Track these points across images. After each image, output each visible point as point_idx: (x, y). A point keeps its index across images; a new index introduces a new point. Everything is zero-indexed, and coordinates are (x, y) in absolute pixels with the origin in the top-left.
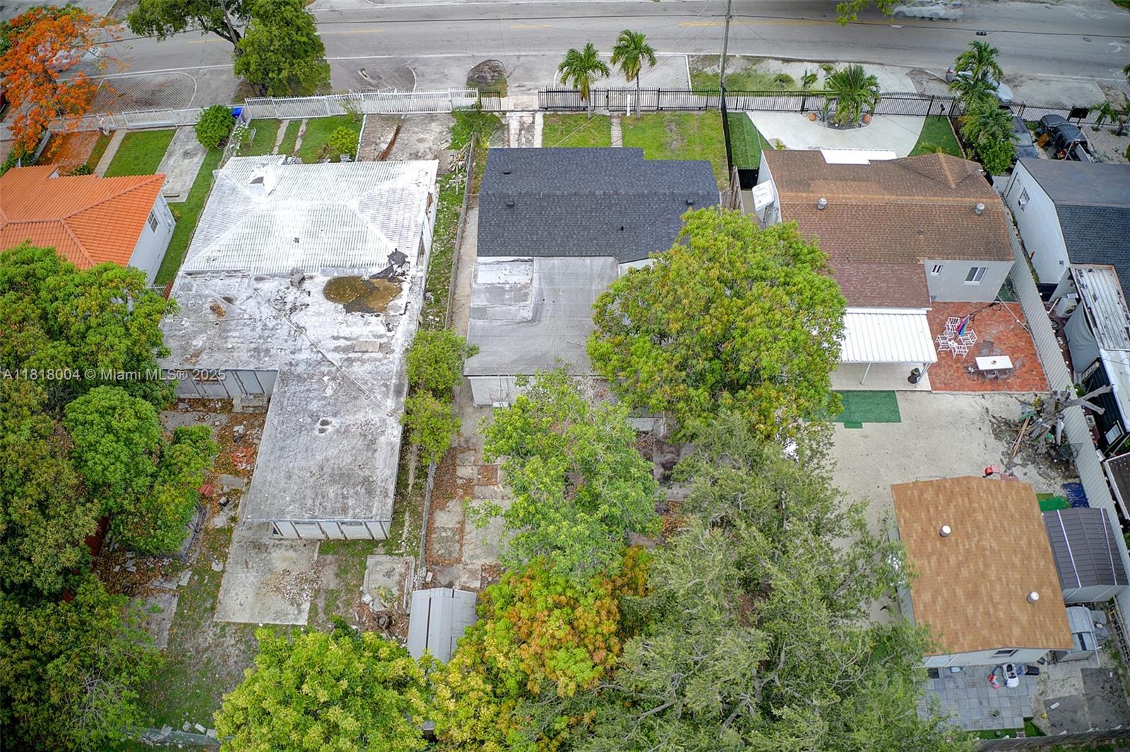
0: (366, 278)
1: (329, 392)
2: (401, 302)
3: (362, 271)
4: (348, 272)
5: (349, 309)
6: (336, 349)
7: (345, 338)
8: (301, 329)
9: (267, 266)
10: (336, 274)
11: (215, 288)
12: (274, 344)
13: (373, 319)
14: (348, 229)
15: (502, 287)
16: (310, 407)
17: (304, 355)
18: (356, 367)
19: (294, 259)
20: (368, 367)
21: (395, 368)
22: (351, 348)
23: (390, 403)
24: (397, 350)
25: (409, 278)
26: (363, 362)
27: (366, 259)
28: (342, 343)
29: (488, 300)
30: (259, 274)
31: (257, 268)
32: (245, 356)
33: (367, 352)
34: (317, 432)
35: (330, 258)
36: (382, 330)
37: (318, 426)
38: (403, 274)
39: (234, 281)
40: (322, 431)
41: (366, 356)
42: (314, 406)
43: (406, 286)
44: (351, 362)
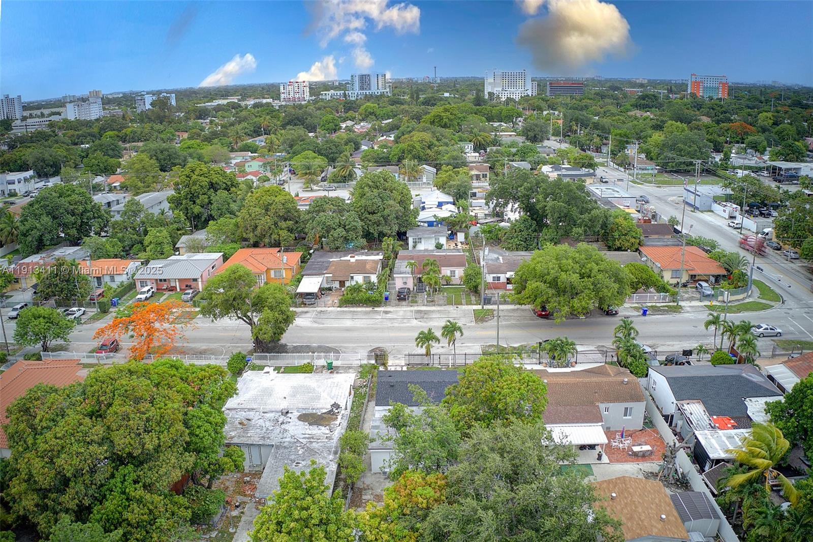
0: (320, 414)
1: (300, 452)
2: (337, 422)
3: (318, 411)
4: (310, 411)
5: (310, 424)
6: (304, 438)
7: (309, 434)
8: (285, 431)
9: (268, 408)
10: (304, 412)
11: (242, 415)
12: (272, 436)
13: (323, 428)
14: (311, 394)
16: (290, 457)
17: (287, 440)
18: (314, 444)
19: (284, 405)
20: (320, 444)
21: (334, 445)
22: (311, 438)
23: (331, 457)
24: (335, 439)
25: (341, 414)
26: (318, 443)
27: (319, 406)
28: (307, 436)
29: (381, 423)
30: (265, 411)
31: (263, 408)
32: (257, 439)
33: (320, 439)
34: (294, 466)
35: (301, 405)
36: (328, 432)
37: (295, 464)
38: (338, 413)
39: (252, 413)
40: (296, 466)
42: (293, 457)
43: (339, 417)
44: (311, 442)
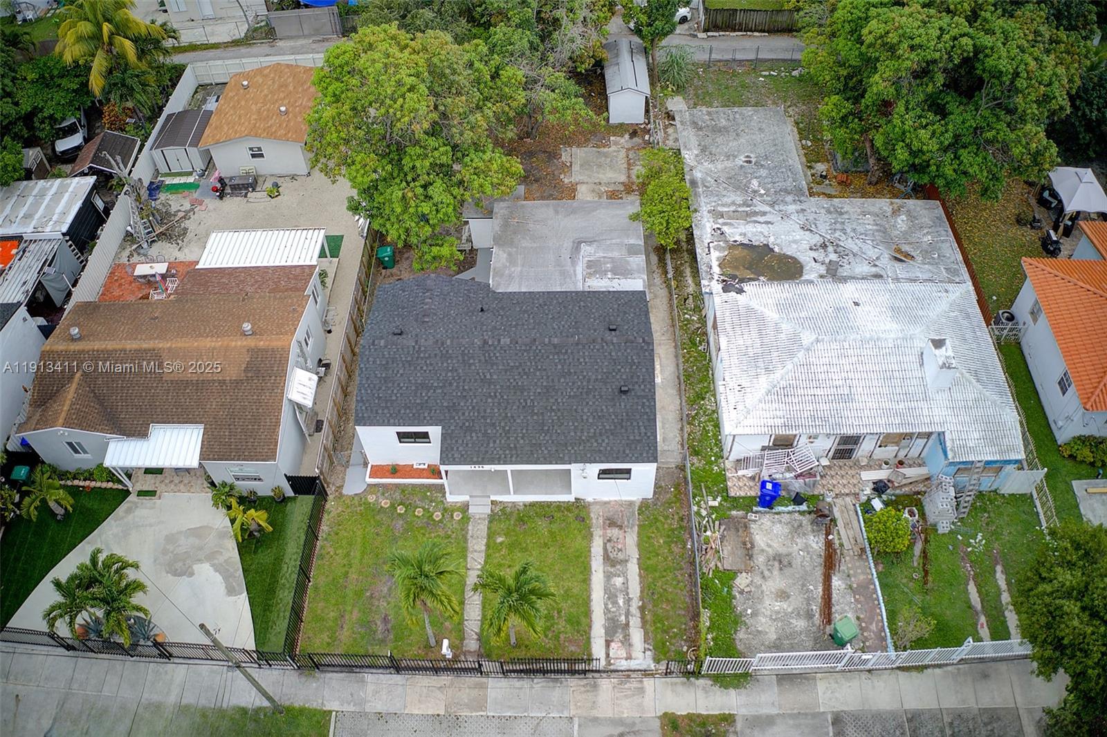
2: (715, 255)
3: (769, 285)
6: (764, 214)
7: (759, 223)
13: (738, 238)
14: (803, 315)
15: (615, 275)
16: (766, 171)
18: (739, 200)
20: (729, 201)
21: (703, 200)
22: (749, 216)
23: (698, 175)
24: (705, 213)
25: (716, 277)
26: (733, 203)
27: (770, 292)
28: (761, 219)
29: (628, 262)
33: (734, 212)
34: (752, 155)
36: (726, 229)
37: (753, 160)
40: (748, 157)
41: (733, 208)
42: (763, 172)
43: (716, 270)
44: (745, 204)
